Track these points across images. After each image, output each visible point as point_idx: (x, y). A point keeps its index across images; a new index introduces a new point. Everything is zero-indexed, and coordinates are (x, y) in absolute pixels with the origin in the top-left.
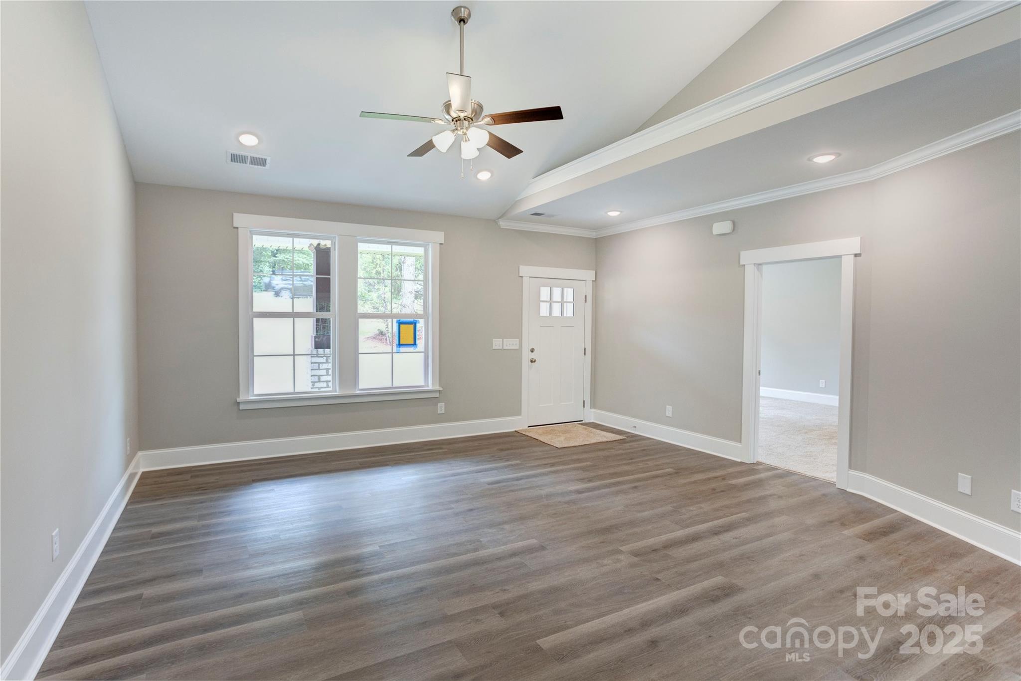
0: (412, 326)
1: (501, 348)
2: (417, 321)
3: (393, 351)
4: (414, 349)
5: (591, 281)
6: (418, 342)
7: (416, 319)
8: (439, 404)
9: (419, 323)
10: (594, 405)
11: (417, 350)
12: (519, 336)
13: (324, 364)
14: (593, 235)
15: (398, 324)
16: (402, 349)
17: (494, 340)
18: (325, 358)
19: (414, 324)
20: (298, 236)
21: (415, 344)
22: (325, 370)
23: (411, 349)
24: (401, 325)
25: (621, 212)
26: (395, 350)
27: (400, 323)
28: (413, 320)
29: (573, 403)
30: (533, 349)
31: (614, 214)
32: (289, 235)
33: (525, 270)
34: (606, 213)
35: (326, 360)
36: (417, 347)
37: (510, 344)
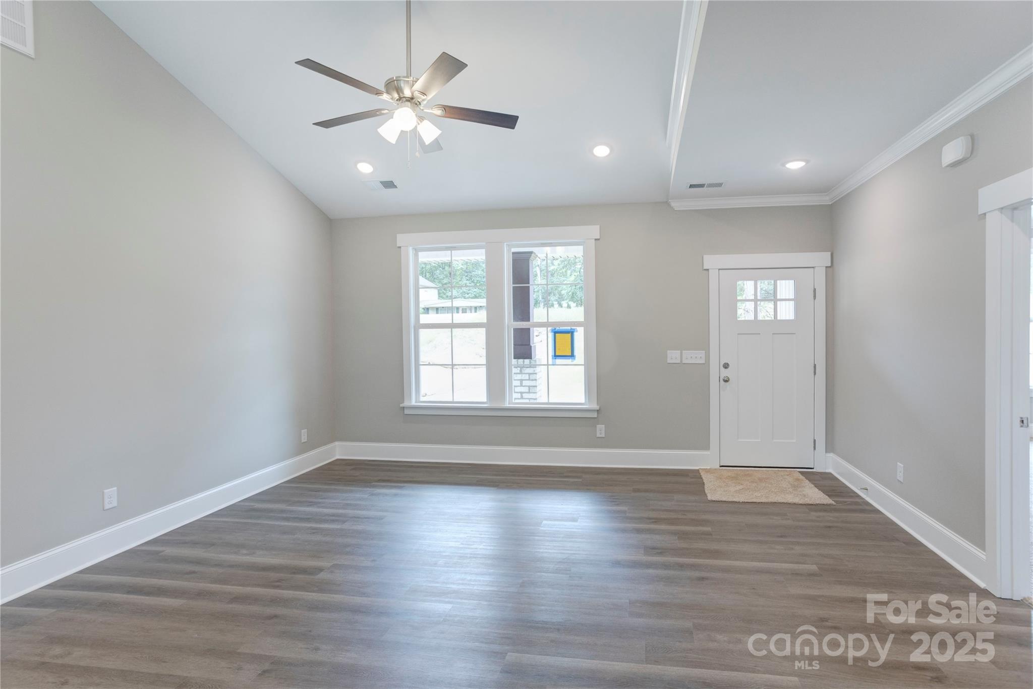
0: (570, 335)
1: (679, 362)
2: (574, 329)
3: (549, 364)
4: (572, 361)
5: (825, 268)
6: (576, 353)
7: (574, 328)
8: (599, 426)
9: (577, 331)
10: (830, 447)
11: (575, 362)
12: (706, 347)
13: (518, 375)
14: (825, 200)
15: (553, 333)
16: (559, 361)
17: (668, 351)
18: (519, 369)
19: (572, 333)
20: (455, 248)
21: (572, 356)
22: (519, 381)
23: (569, 361)
24: (557, 334)
25: (807, 161)
26: (550, 362)
27: (555, 333)
28: (569, 328)
29: (795, 441)
30: (728, 364)
31: (795, 166)
32: (447, 249)
33: (711, 261)
34: (784, 165)
35: (520, 371)
36: (575, 359)
37: (694, 357)
